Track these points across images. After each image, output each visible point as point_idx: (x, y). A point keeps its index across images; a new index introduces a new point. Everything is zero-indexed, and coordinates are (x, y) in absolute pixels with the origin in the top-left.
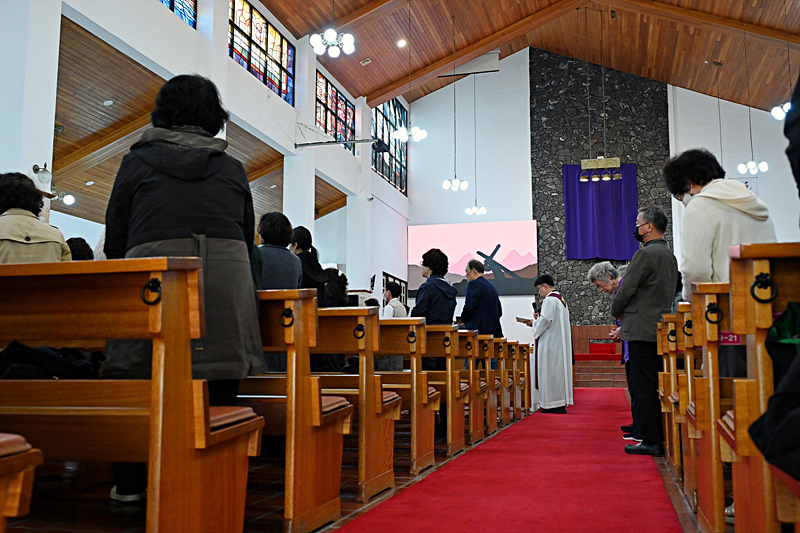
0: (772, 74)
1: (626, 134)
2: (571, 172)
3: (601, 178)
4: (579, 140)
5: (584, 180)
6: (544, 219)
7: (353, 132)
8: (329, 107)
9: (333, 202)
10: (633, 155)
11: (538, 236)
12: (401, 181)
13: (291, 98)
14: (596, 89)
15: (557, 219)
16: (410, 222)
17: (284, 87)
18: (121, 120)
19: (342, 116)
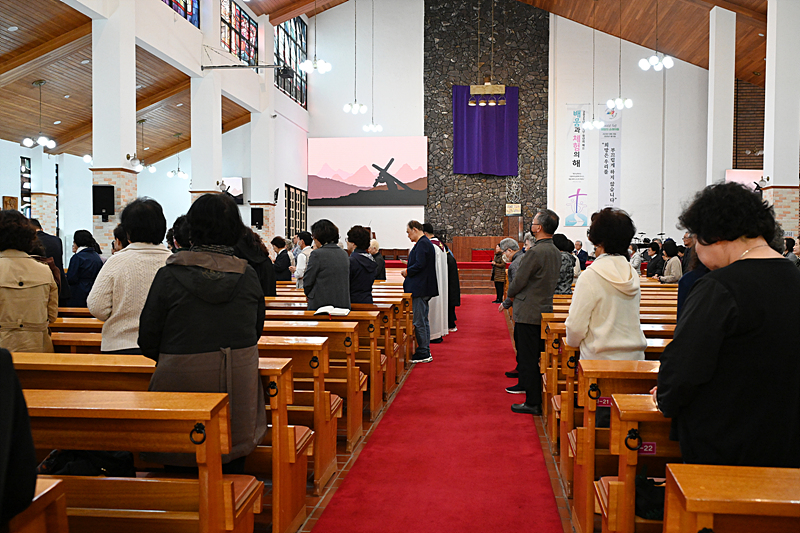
0: (641, 12)
1: (511, 59)
2: (460, 94)
3: (487, 103)
4: (468, 62)
5: (471, 104)
6: (434, 135)
7: (256, 49)
8: (233, 26)
9: (237, 118)
10: (517, 78)
11: (428, 151)
12: (301, 95)
13: (196, 20)
14: (485, 14)
15: (446, 136)
16: (309, 135)
17: (189, 10)
18: (27, 45)
19: (245, 35)
